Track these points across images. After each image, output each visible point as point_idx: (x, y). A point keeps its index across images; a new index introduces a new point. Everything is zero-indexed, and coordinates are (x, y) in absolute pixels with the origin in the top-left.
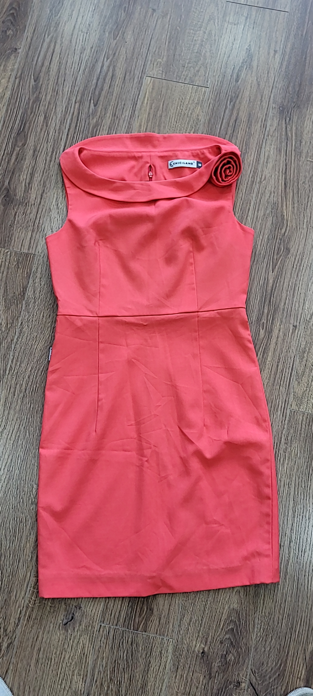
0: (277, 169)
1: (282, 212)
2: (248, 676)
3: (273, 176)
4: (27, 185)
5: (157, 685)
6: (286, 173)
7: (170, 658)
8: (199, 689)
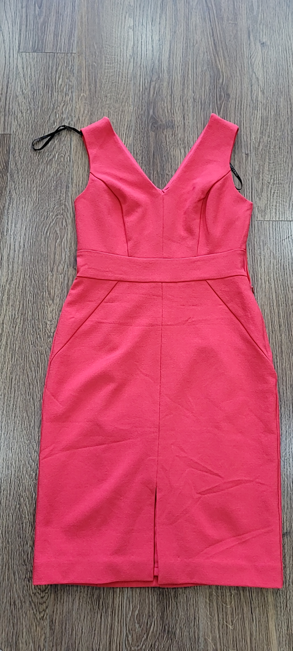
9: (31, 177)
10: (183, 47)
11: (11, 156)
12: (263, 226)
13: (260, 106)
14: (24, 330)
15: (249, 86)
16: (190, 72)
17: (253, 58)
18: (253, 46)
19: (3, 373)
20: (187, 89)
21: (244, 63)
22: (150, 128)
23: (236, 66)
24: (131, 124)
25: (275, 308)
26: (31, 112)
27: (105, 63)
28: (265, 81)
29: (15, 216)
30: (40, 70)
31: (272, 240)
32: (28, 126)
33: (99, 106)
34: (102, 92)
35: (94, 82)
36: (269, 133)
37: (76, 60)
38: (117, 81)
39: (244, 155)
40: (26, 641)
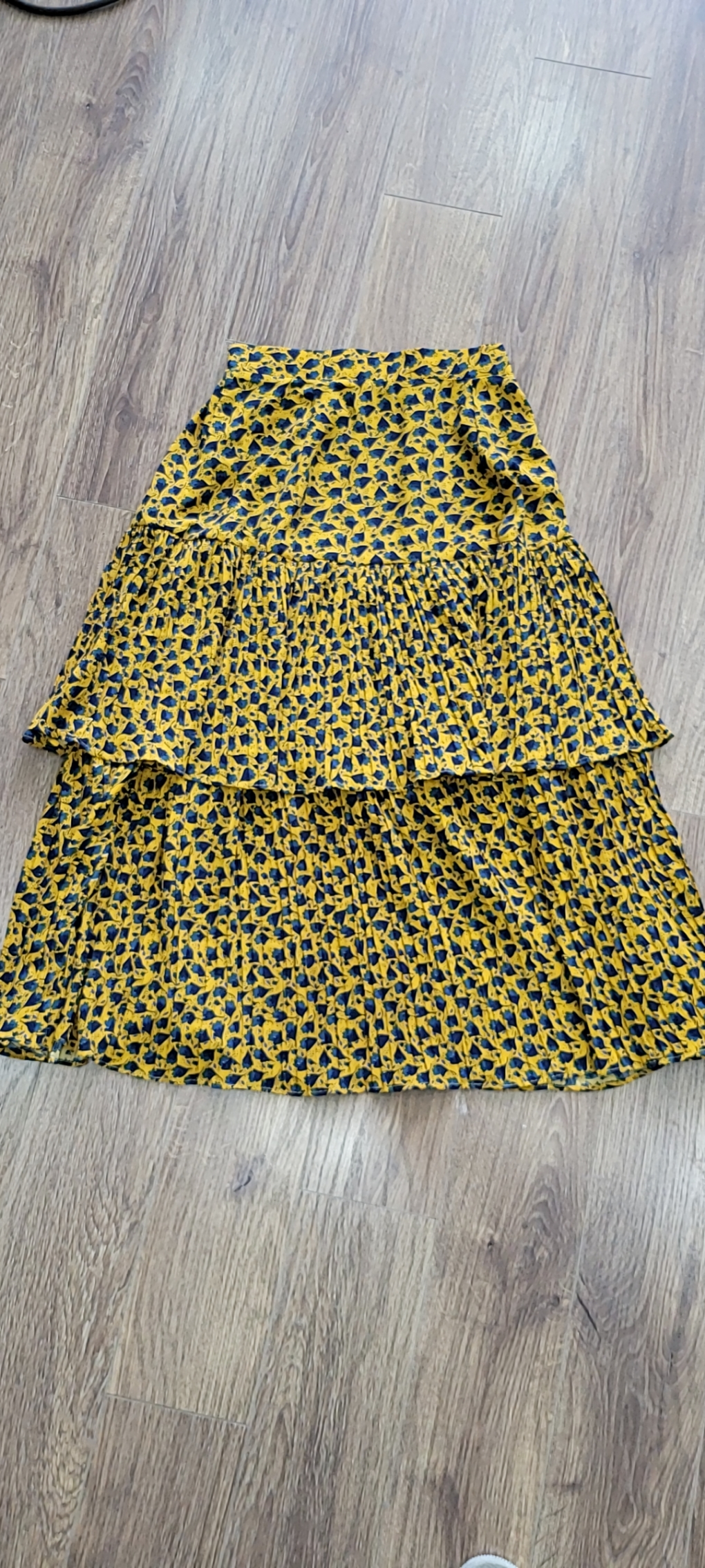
0: (630, 368)
1: (639, 444)
2: (574, 1287)
3: (622, 380)
4: (163, 392)
5: (406, 1300)
6: (645, 373)
7: (429, 1252)
8: (484, 1310)
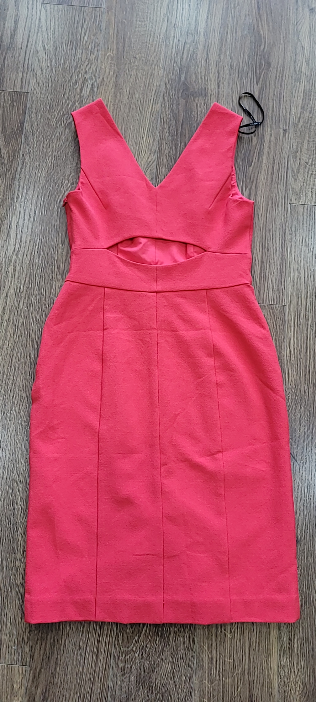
9: (47, 140)
10: (223, 8)
11: (27, 116)
12: (297, 210)
13: (303, 78)
14: (28, 304)
15: (293, 55)
16: (229, 36)
17: (300, 24)
18: (300, 11)
19: (4, 349)
20: (224, 54)
21: (289, 30)
22: (180, 95)
23: (279, 32)
24: (160, 89)
25: (303, 299)
26: (52, 69)
27: (136, 21)
28: (311, 50)
29: (27, 182)
30: (64, 24)
31: (305, 225)
32: (47, 85)
33: (126, 67)
34: (131, 52)
35: (122, 41)
36: (311, 108)
37: (105, 16)
38: (148, 41)
39: (281, 131)
40: (9, 633)
